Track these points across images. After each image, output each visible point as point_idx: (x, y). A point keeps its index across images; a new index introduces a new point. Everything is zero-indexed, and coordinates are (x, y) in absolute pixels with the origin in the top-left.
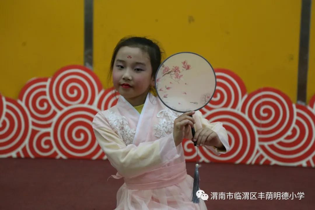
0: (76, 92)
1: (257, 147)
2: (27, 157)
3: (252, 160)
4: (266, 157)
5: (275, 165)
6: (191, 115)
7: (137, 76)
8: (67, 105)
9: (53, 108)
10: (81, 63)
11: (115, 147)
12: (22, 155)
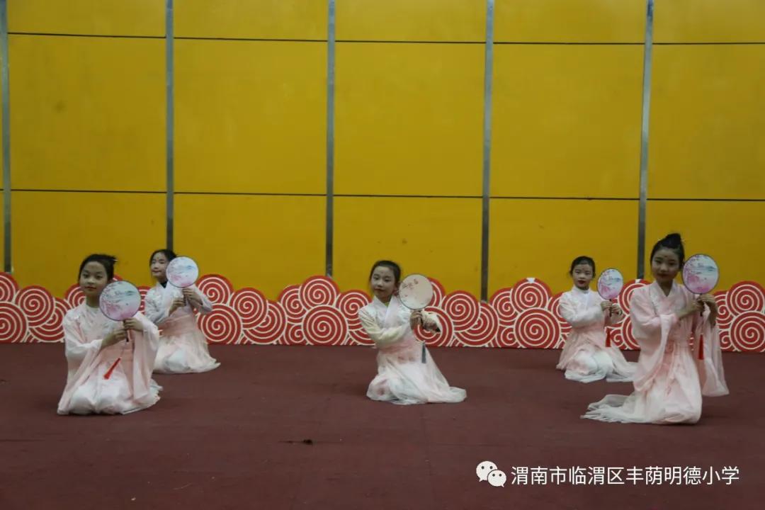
0: (320, 296)
1: (453, 334)
2: (284, 344)
3: (450, 343)
4: (460, 341)
5: (467, 347)
6: (420, 311)
7: (387, 284)
8: (314, 305)
9: (303, 307)
10: (323, 273)
11: (374, 330)
12: (281, 343)
